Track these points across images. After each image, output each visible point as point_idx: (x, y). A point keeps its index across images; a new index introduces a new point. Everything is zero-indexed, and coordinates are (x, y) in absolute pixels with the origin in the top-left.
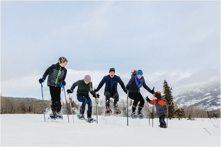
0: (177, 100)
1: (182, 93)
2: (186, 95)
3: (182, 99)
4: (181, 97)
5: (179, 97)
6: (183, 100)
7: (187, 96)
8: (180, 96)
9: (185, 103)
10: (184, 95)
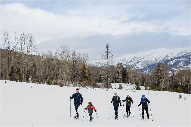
0: (173, 63)
1: (181, 55)
2: (185, 58)
3: (180, 61)
4: (179, 60)
5: (176, 60)
6: (181, 64)
7: (187, 58)
8: (178, 58)
9: (184, 66)
10: (183, 57)
